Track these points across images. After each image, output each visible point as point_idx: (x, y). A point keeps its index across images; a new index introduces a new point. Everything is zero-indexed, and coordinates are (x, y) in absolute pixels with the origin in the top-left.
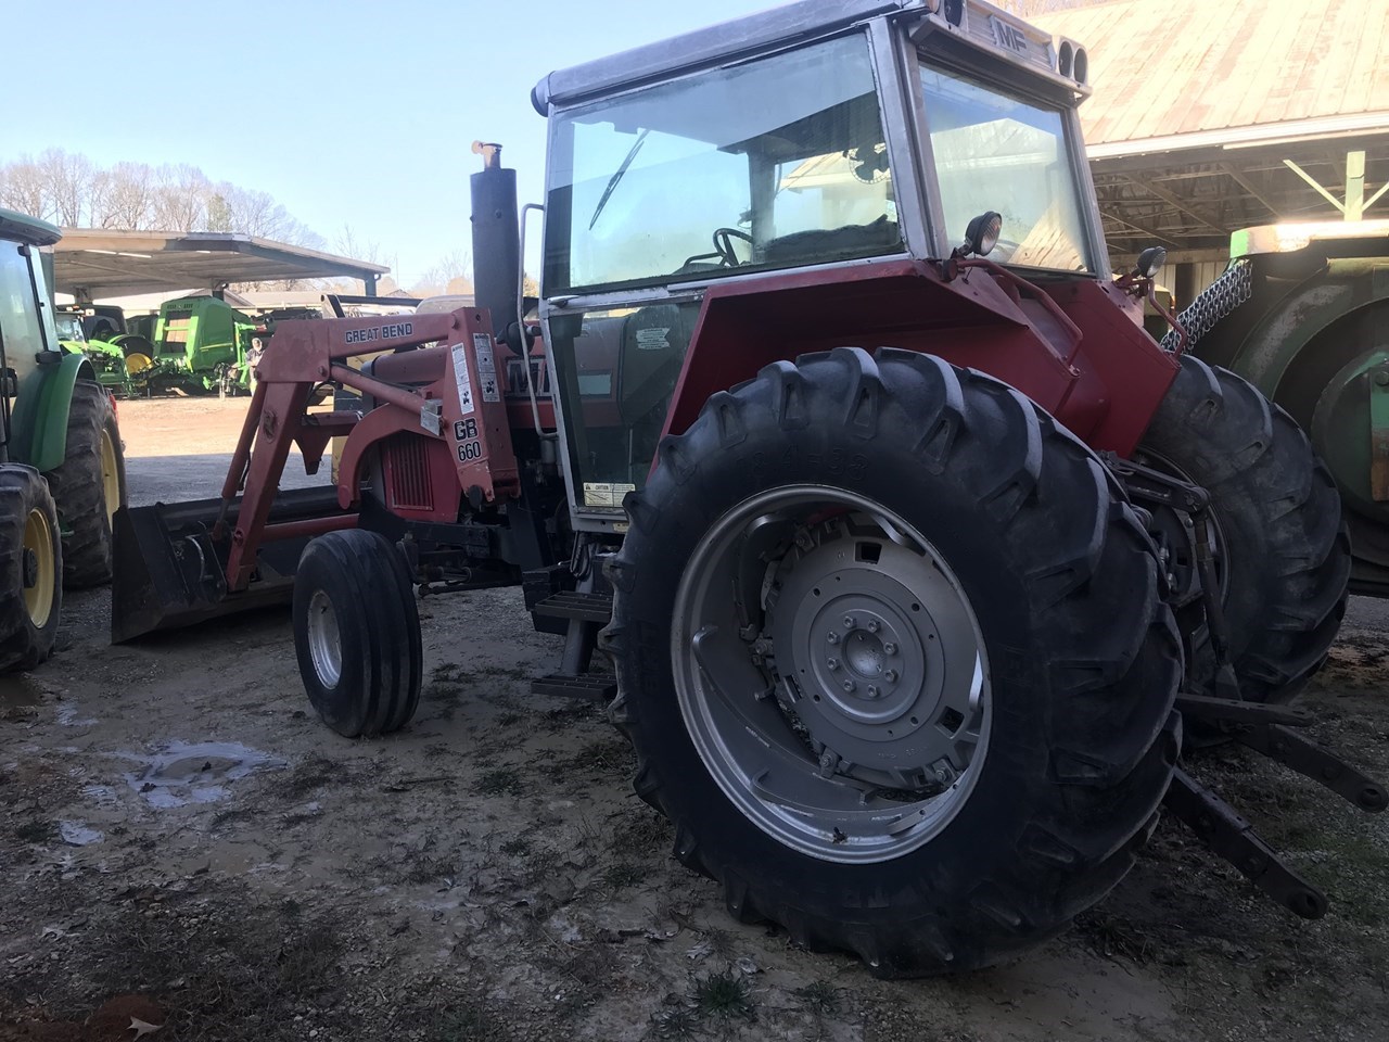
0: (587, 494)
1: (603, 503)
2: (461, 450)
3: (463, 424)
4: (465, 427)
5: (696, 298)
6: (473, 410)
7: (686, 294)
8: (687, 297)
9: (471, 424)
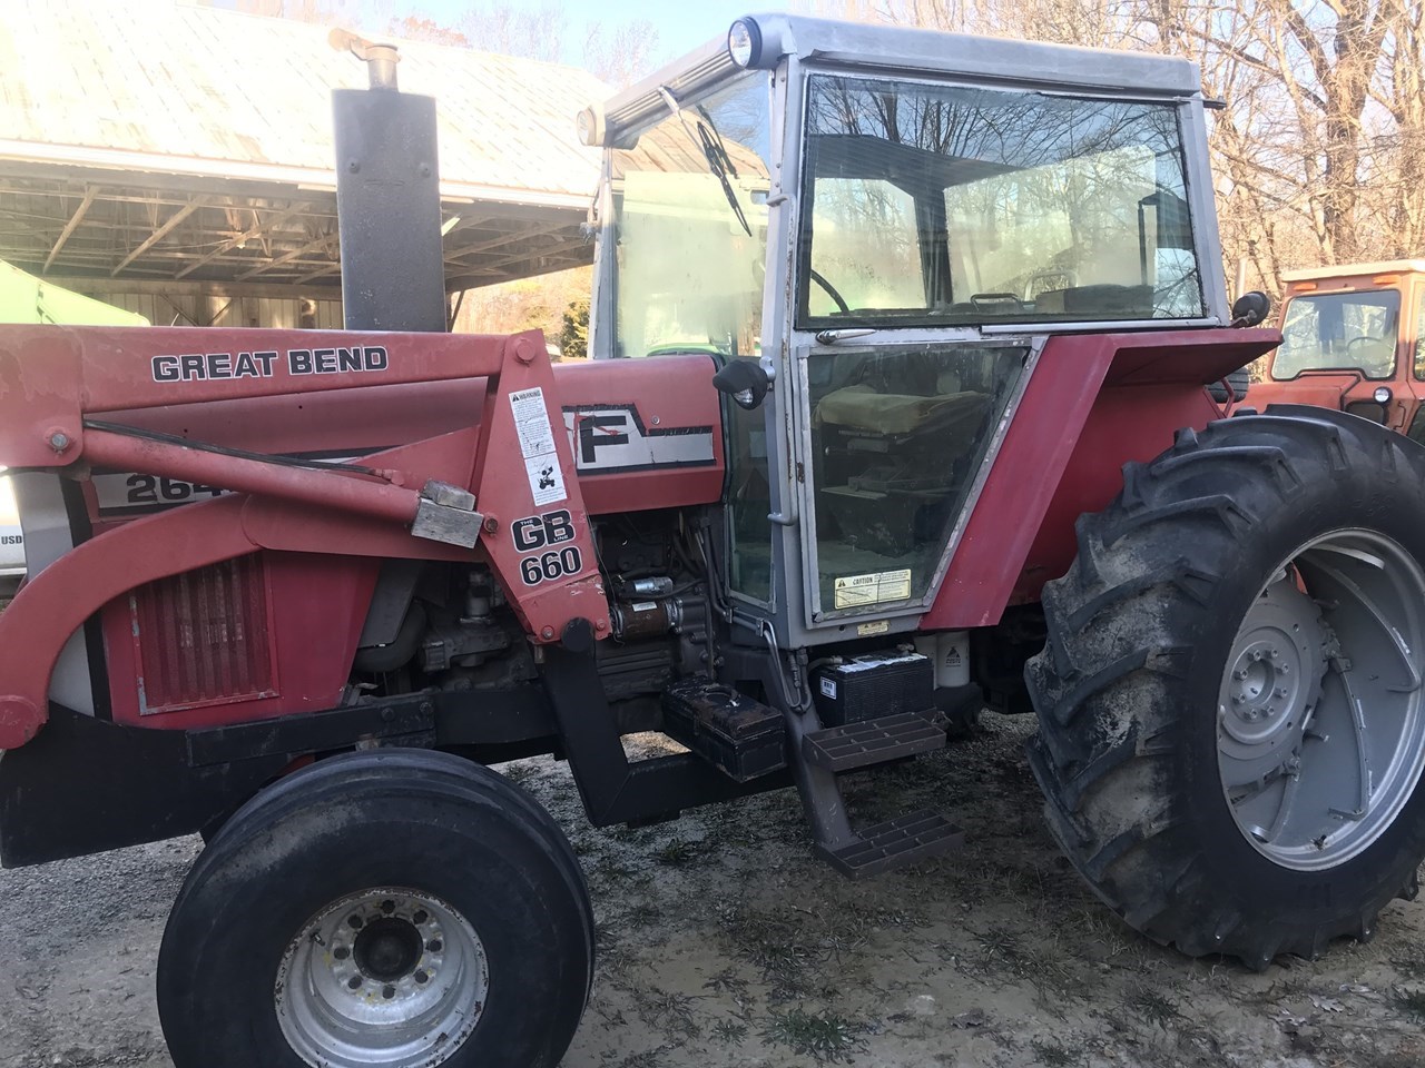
0: (839, 593)
1: (862, 600)
2: (530, 565)
3: (537, 522)
4: (543, 527)
5: (1015, 344)
6: (564, 497)
7: (1001, 338)
8: (1005, 342)
9: (557, 521)
